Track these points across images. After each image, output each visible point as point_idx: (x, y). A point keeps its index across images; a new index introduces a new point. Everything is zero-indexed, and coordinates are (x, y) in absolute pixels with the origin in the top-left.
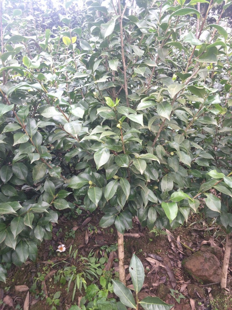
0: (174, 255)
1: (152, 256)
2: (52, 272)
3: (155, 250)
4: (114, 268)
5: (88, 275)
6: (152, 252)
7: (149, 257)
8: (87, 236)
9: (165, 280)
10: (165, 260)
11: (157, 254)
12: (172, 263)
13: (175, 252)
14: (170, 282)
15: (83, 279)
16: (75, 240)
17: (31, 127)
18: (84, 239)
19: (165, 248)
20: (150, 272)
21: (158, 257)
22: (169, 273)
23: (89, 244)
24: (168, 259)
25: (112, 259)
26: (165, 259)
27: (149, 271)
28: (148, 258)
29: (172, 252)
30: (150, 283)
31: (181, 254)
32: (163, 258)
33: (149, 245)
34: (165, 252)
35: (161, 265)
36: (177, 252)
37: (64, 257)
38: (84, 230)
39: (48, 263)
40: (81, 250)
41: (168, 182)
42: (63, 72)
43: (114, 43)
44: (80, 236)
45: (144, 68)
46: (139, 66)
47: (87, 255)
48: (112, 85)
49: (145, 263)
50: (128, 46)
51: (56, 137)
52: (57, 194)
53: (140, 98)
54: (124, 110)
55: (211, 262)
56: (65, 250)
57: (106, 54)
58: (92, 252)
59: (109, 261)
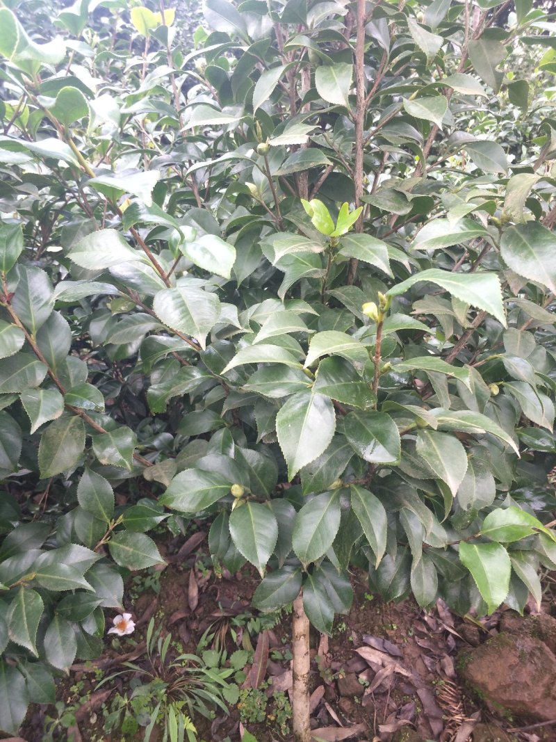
0: (430, 639)
1: (372, 641)
2: (98, 697)
3: (379, 626)
4: (270, 680)
5: (200, 703)
6: (372, 630)
7: (366, 644)
8: (194, 587)
9: (411, 715)
10: (408, 654)
11: (387, 637)
12: (428, 661)
13: (434, 629)
14: (427, 718)
15: (187, 720)
16: (160, 598)
17: (31, 298)
18: (187, 595)
19: (406, 618)
20: (368, 691)
21: (388, 644)
22: (422, 693)
23: (201, 610)
24: (417, 650)
25: (265, 653)
26: (408, 650)
27: (367, 687)
28: (363, 648)
29: (425, 630)
30: (371, 721)
31: (450, 636)
32: (401, 647)
33: (364, 609)
34: (408, 630)
35: (399, 669)
36: (437, 628)
37: (130, 650)
38: (187, 570)
39: (85, 670)
40: (178, 627)
41: (479, 479)
42: (135, 114)
43: (323, 11)
44: (175, 586)
45: (442, 99)
46: (415, 93)
47: (194, 643)
48: (322, 159)
49: (353, 663)
50: (377, 20)
51: (120, 333)
52: (121, 517)
53: (409, 206)
54: (371, 250)
55: (535, 664)
56: (133, 629)
57: (305, 42)
58: (210, 633)
59: (256, 659)
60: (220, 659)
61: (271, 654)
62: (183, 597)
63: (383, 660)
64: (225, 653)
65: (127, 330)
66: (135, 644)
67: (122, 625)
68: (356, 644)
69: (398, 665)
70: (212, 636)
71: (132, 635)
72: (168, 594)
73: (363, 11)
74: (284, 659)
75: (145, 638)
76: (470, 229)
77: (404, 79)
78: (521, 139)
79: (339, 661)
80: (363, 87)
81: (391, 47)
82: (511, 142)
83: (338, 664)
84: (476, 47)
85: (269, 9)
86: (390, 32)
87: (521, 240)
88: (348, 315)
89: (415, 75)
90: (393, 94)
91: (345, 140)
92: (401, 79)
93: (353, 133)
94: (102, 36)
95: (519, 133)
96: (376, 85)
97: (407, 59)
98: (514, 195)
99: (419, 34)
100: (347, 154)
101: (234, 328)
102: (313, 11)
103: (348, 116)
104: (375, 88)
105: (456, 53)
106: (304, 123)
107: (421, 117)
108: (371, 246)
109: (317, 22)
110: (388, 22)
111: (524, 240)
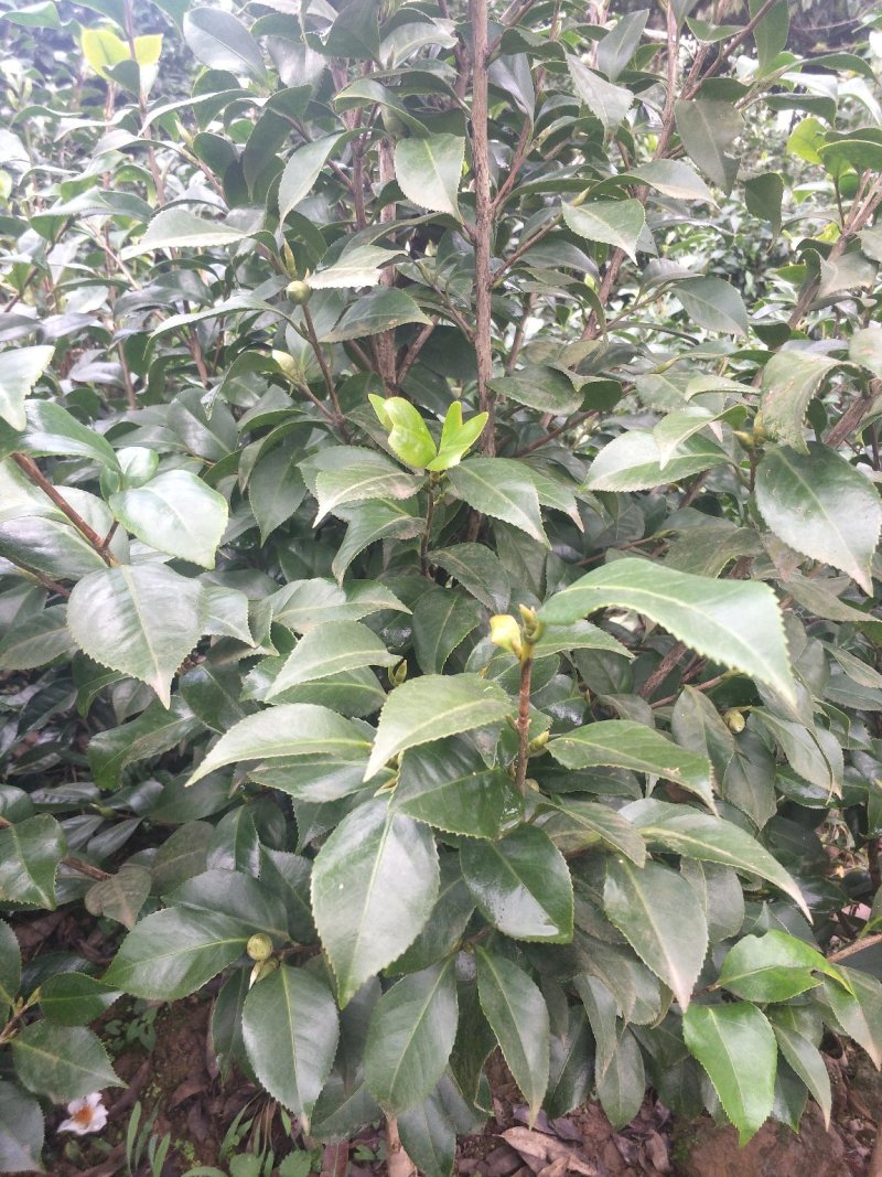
7: (518, 1123)
12: (624, 1145)
16: (153, 1059)
18: (204, 1049)
21: (556, 1120)
24: (605, 1127)
25: (343, 1152)
32: (579, 1124)
35: (575, 1165)
37: (99, 1160)
40: (187, 1112)
41: (712, 883)
42: (78, 217)
43: (411, 39)
44: (183, 1033)
45: (635, 206)
46: (583, 195)
47: (215, 1139)
48: (409, 312)
49: (498, 1157)
50: (510, 57)
51: (22, 645)
52: (37, 992)
53: (576, 399)
54: (506, 493)
55: (803, 1143)
56: (104, 1122)
57: (375, 92)
58: (244, 1120)
59: (327, 1163)
60: (263, 1168)
61: (352, 1151)
62: (196, 1052)
63: (548, 1150)
64: (271, 1155)
65: (37, 639)
66: (106, 1147)
67: (84, 1115)
68: (500, 1123)
69: (573, 1157)
70: (247, 1125)
71: (103, 1133)
72: (168, 1050)
73: (484, 39)
74: (377, 1160)
75: (125, 1136)
76: (693, 450)
77: (561, 166)
78: (744, 261)
79: (473, 1156)
80: (487, 181)
81: (537, 110)
82: (729, 265)
83: (471, 1162)
84: (688, 113)
85: (302, 28)
86: (535, 84)
87: (795, 480)
88: (468, 603)
89: (579, 160)
90: (542, 194)
91: (457, 274)
92: (557, 167)
93: (472, 261)
94: (60, 83)
95: (741, 252)
96: (512, 176)
97: (565, 132)
98: (778, 395)
99: (588, 84)
100: (462, 297)
101: (239, 645)
102: (392, 39)
103: (461, 231)
104: (510, 181)
105: (652, 124)
106: (376, 243)
107: (597, 240)
108: (505, 485)
109: (400, 58)
110: (531, 64)
111: (801, 480)
